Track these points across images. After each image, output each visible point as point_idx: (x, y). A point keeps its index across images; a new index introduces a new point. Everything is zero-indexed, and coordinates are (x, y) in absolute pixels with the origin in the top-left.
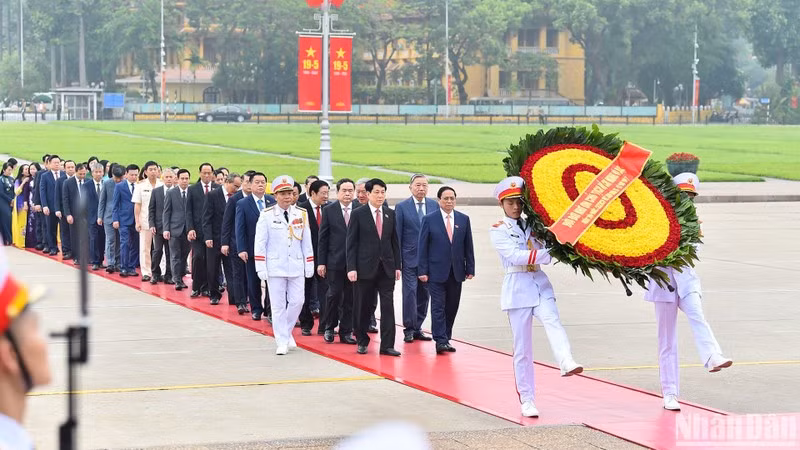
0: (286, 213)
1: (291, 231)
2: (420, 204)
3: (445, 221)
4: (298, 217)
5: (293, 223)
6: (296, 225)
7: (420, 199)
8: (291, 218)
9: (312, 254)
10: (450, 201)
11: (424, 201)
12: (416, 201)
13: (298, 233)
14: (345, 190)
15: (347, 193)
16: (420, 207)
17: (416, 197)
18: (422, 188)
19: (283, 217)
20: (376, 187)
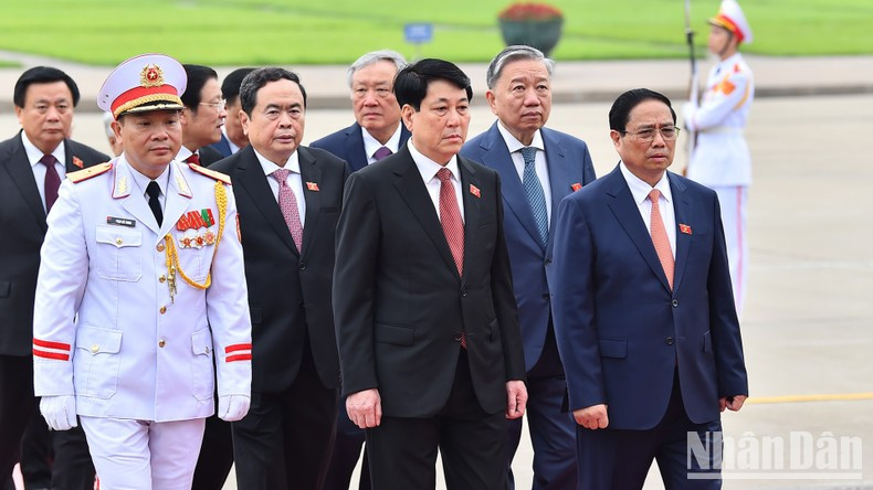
0: (153, 192)
1: (173, 256)
2: (528, 153)
3: (645, 211)
4: (199, 206)
5: (182, 225)
6: (191, 234)
7: (525, 135)
8: (173, 209)
9: (245, 335)
10: (659, 139)
11: (538, 142)
12: (513, 144)
13: (194, 265)
14: (276, 109)
15: (285, 118)
16: (529, 162)
17: (511, 126)
18: (532, 95)
19: (144, 203)
20: (438, 90)
